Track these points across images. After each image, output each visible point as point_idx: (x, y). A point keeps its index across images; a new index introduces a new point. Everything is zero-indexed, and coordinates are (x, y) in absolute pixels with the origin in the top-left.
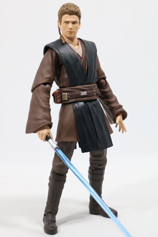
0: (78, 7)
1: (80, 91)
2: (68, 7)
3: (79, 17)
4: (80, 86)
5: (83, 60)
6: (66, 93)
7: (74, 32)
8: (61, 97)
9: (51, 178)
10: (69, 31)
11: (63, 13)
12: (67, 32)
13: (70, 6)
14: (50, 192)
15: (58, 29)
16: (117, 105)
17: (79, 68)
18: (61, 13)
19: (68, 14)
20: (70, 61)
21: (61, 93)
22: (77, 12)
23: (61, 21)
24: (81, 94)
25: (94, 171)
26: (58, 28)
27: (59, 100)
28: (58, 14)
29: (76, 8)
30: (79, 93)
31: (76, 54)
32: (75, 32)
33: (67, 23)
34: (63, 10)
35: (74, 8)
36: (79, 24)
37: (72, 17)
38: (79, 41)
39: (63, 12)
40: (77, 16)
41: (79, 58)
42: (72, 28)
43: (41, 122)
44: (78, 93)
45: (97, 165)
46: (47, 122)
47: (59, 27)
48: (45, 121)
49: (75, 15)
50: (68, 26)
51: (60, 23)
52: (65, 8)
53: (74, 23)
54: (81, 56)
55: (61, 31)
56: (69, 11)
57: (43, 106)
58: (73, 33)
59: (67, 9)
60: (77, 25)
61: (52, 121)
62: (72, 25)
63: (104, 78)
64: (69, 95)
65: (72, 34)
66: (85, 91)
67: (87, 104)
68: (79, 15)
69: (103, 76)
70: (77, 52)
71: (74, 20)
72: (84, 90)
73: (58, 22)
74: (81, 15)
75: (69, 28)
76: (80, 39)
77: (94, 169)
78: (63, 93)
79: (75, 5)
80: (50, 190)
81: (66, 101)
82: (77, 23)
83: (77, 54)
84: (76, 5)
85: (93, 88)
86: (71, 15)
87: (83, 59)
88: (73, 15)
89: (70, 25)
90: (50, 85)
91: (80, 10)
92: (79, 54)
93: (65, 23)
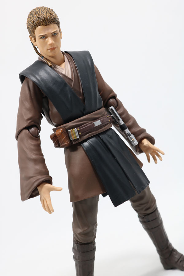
0: (52, 10)
1: (91, 121)
2: (39, 15)
3: (58, 23)
4: (90, 114)
5: (73, 82)
6: (74, 128)
7: (57, 47)
8: (68, 137)
9: (75, 250)
10: (51, 47)
11: (35, 26)
12: (48, 50)
14: (78, 268)
16: (138, 130)
17: (69, 96)
18: (32, 26)
19: (42, 25)
20: (54, 88)
21: (66, 131)
22: (54, 18)
23: (35, 36)
24: (94, 125)
25: (144, 218)
26: (33, 46)
27: (67, 142)
30: (92, 124)
31: (61, 75)
33: (43, 37)
34: (34, 21)
35: (48, 14)
36: (60, 33)
38: (65, 55)
39: (34, 23)
40: (55, 23)
41: (67, 81)
42: (54, 42)
43: (33, 180)
44: (90, 125)
45: (144, 209)
46: (42, 178)
48: (39, 177)
49: (53, 23)
50: (47, 42)
51: (33, 39)
53: (54, 34)
54: (70, 77)
55: (38, 49)
56: (43, 20)
57: (32, 158)
59: (39, 18)
60: (59, 35)
61: (50, 175)
63: (114, 97)
64: (79, 130)
66: (98, 120)
67: (100, 137)
69: (111, 95)
70: (64, 73)
71: (53, 32)
72: (96, 119)
73: (31, 39)
76: (66, 52)
77: (143, 216)
78: (69, 130)
79: (47, 8)
80: (78, 266)
81: (77, 139)
83: (64, 75)
85: (104, 114)
86: (46, 25)
87: (73, 80)
89: (50, 41)
90: (36, 128)
92: (66, 75)
93: (41, 38)
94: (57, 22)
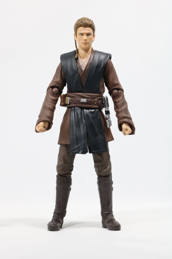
0: (92, 21)
2: (82, 20)
6: (69, 97)
8: (65, 101)
10: (84, 42)
11: (78, 27)
12: (82, 43)
13: (84, 19)
15: (74, 41)
19: (82, 27)
21: (65, 97)
22: (91, 25)
23: (77, 34)
24: (81, 101)
27: (63, 103)
28: (74, 28)
29: (89, 22)
31: (78, 66)
32: (90, 43)
33: (81, 35)
36: (93, 36)
37: (87, 29)
39: (78, 25)
40: (91, 28)
41: (79, 70)
42: (87, 39)
47: (75, 40)
49: (89, 27)
51: (76, 36)
52: (80, 21)
53: (88, 35)
54: (84, 68)
56: (83, 24)
58: (88, 44)
59: (81, 22)
60: (91, 36)
62: (87, 36)
64: (71, 99)
65: (86, 45)
68: (93, 28)
71: (88, 32)
73: (75, 36)
74: (95, 27)
75: (83, 39)
78: (67, 97)
81: (68, 105)
82: (91, 35)
83: (80, 67)
84: (90, 19)
86: (85, 27)
87: (83, 71)
88: (87, 27)
89: (85, 37)
91: (93, 23)
92: (82, 66)
93: (80, 35)
94: (92, 28)
